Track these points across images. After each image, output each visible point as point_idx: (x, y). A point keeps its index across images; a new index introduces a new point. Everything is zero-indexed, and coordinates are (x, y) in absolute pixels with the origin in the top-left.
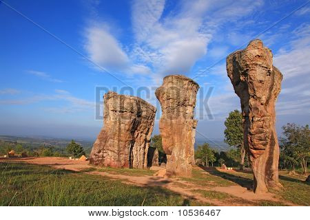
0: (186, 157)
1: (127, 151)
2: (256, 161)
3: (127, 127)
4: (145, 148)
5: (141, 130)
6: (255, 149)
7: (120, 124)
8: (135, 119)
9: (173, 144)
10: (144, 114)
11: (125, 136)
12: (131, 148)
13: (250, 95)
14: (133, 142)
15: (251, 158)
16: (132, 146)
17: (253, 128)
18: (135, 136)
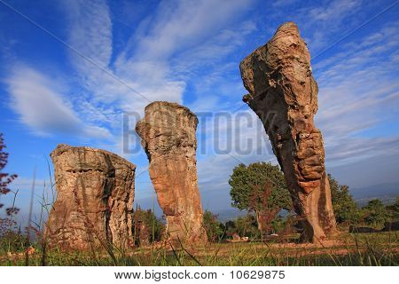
0: (196, 217)
1: (101, 226)
2: (308, 199)
3: (96, 192)
4: (126, 220)
5: (118, 196)
6: (307, 180)
7: (84, 188)
8: (107, 180)
9: (175, 200)
10: (118, 172)
11: (94, 204)
12: (107, 222)
13: (287, 105)
14: (108, 213)
15: (301, 196)
16: (108, 219)
17: (301, 150)
18: (110, 204)
